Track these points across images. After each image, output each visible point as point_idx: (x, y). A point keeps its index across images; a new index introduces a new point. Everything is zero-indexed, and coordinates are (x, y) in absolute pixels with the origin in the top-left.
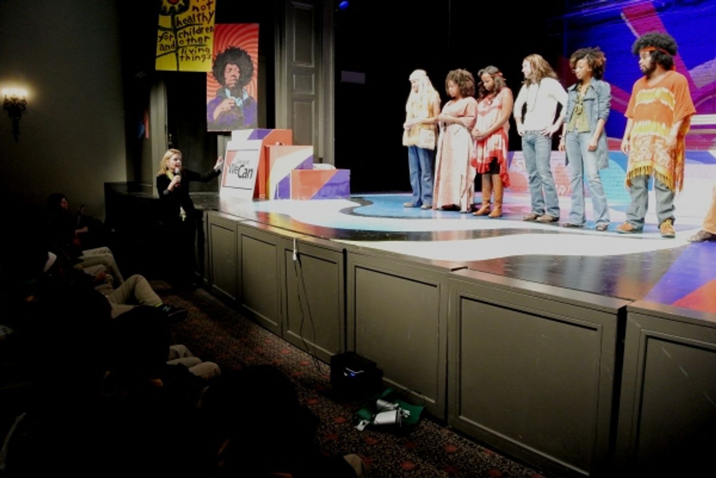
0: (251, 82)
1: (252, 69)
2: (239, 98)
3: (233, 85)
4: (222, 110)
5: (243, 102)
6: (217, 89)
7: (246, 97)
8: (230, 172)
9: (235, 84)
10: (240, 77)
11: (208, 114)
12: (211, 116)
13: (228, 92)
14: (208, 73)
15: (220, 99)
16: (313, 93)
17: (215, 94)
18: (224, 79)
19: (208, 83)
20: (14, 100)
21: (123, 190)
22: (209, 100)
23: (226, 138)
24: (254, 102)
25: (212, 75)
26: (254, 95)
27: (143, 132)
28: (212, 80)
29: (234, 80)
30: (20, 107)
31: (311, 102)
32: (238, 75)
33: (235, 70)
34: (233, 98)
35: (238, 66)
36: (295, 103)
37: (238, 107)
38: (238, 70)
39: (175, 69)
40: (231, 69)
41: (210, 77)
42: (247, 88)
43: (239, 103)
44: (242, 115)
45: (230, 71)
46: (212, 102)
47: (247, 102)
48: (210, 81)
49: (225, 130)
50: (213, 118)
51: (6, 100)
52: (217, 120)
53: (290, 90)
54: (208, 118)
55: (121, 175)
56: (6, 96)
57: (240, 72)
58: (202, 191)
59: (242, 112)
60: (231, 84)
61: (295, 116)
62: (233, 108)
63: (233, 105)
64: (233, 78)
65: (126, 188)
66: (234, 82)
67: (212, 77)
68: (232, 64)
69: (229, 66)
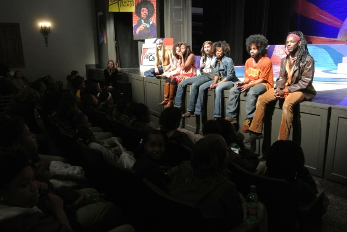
0: (153, 16)
1: (154, 10)
2: (148, 24)
3: (145, 18)
4: (140, 30)
5: (150, 25)
6: (137, 20)
7: (151, 23)
8: (145, 58)
9: (146, 17)
10: (148, 14)
11: (134, 32)
12: (135, 32)
13: (143, 21)
14: (133, 13)
15: (139, 24)
16: (182, 20)
17: (137, 22)
18: (141, 15)
19: (133, 17)
20: (45, 28)
21: (94, 68)
22: (134, 25)
23: (142, 43)
24: (155, 25)
25: (135, 13)
26: (155, 22)
27: (103, 40)
28: (135, 15)
29: (145, 15)
30: (48, 31)
31: (181, 25)
32: (147, 13)
33: (146, 10)
34: (145, 24)
35: (147, 8)
36: (174, 25)
37: (148, 28)
38: (147, 10)
39: (118, 11)
40: (144, 10)
41: (134, 14)
42: (151, 19)
43: (148, 26)
44: (150, 32)
45: (143, 11)
46: (135, 26)
47: (152, 26)
48: (134, 16)
49: (142, 39)
50: (136, 33)
51: (42, 28)
52: (138, 34)
53: (172, 19)
54: (134, 33)
55: (92, 61)
56: (41, 26)
57: (148, 11)
58: (131, 67)
59: (150, 30)
60: (144, 17)
61: (174, 31)
62: (145, 28)
63: (145, 27)
64: (145, 14)
65: (95, 67)
66: (146, 16)
67: (135, 14)
68: (144, 8)
69: (143, 9)
